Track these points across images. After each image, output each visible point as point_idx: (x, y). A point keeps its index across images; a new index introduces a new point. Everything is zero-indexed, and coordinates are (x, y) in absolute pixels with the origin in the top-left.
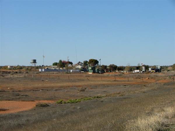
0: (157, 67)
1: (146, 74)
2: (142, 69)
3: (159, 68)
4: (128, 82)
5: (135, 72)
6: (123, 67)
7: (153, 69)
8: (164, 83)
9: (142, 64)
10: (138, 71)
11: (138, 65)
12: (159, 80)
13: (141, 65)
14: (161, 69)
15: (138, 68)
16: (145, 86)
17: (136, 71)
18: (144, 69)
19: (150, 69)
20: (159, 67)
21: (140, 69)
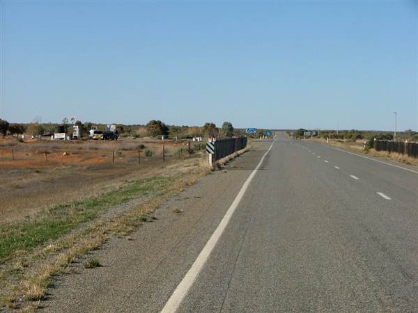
0: (109, 126)
1: (78, 142)
2: (73, 130)
3: (113, 129)
4: (13, 163)
5: (56, 137)
6: (22, 127)
7: (100, 133)
8: (88, 166)
9: (72, 119)
10: (63, 135)
11: (63, 121)
12: (91, 158)
13: (70, 122)
14: (117, 132)
15: (62, 128)
16: (37, 172)
17: (58, 136)
18: (77, 132)
19: (92, 132)
20: (112, 126)
21: (66, 133)
